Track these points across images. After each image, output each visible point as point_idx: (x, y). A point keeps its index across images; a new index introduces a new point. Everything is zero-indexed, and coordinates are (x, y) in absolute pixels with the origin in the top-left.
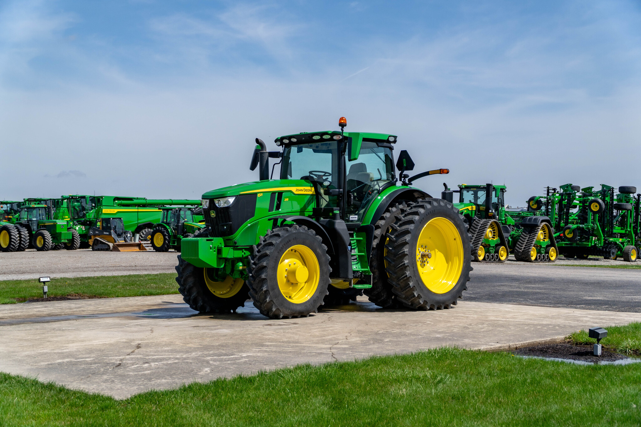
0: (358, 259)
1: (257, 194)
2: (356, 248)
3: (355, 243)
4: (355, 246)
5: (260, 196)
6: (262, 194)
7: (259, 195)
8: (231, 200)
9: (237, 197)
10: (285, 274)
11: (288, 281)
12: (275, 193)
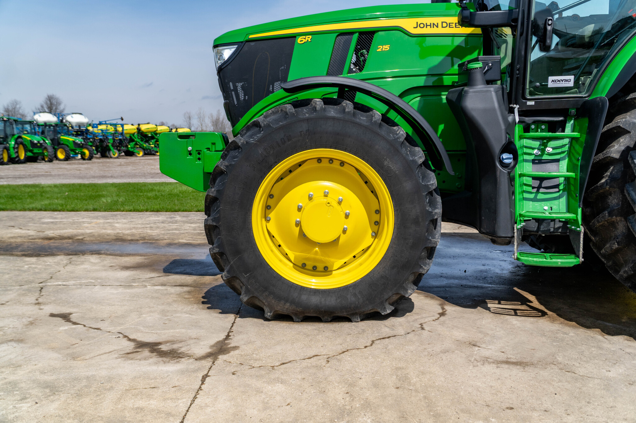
0: (561, 187)
1: (295, 37)
2: (563, 159)
3: (564, 146)
4: (562, 155)
5: (304, 41)
6: (309, 38)
7: (299, 40)
8: (227, 53)
9: (241, 45)
10: (297, 217)
11: (302, 235)
12: (349, 33)
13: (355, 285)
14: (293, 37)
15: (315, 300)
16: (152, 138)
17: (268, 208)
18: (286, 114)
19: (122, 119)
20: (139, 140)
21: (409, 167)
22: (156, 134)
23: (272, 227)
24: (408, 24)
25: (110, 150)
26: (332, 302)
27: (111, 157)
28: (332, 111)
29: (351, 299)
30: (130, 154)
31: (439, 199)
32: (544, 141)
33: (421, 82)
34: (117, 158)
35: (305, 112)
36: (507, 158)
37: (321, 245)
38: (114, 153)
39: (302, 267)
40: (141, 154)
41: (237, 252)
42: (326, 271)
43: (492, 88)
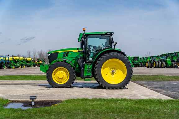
0: (90, 72)
4: (91, 68)
5: (60, 53)
8: (49, 54)
9: (51, 54)
10: (58, 75)
11: (58, 78)
12: (66, 52)
13: (65, 84)
14: (58, 53)
15: (60, 85)
16: (18, 62)
17: (54, 74)
18: (56, 63)
19: (9, 55)
20: (13, 63)
21: (71, 69)
22: (19, 60)
23: (55, 77)
24: (73, 51)
25: (3, 66)
26: (62, 86)
27: (4, 69)
28: (62, 63)
29: (64, 85)
30: (10, 68)
31: (75, 73)
32: (89, 66)
33: (75, 58)
34: (6, 69)
35: (59, 63)
36: (83, 68)
37: (60, 79)
38: (5, 67)
39: (59, 82)
40: (14, 68)
41: (50, 79)
42: (62, 82)
43: (81, 60)
